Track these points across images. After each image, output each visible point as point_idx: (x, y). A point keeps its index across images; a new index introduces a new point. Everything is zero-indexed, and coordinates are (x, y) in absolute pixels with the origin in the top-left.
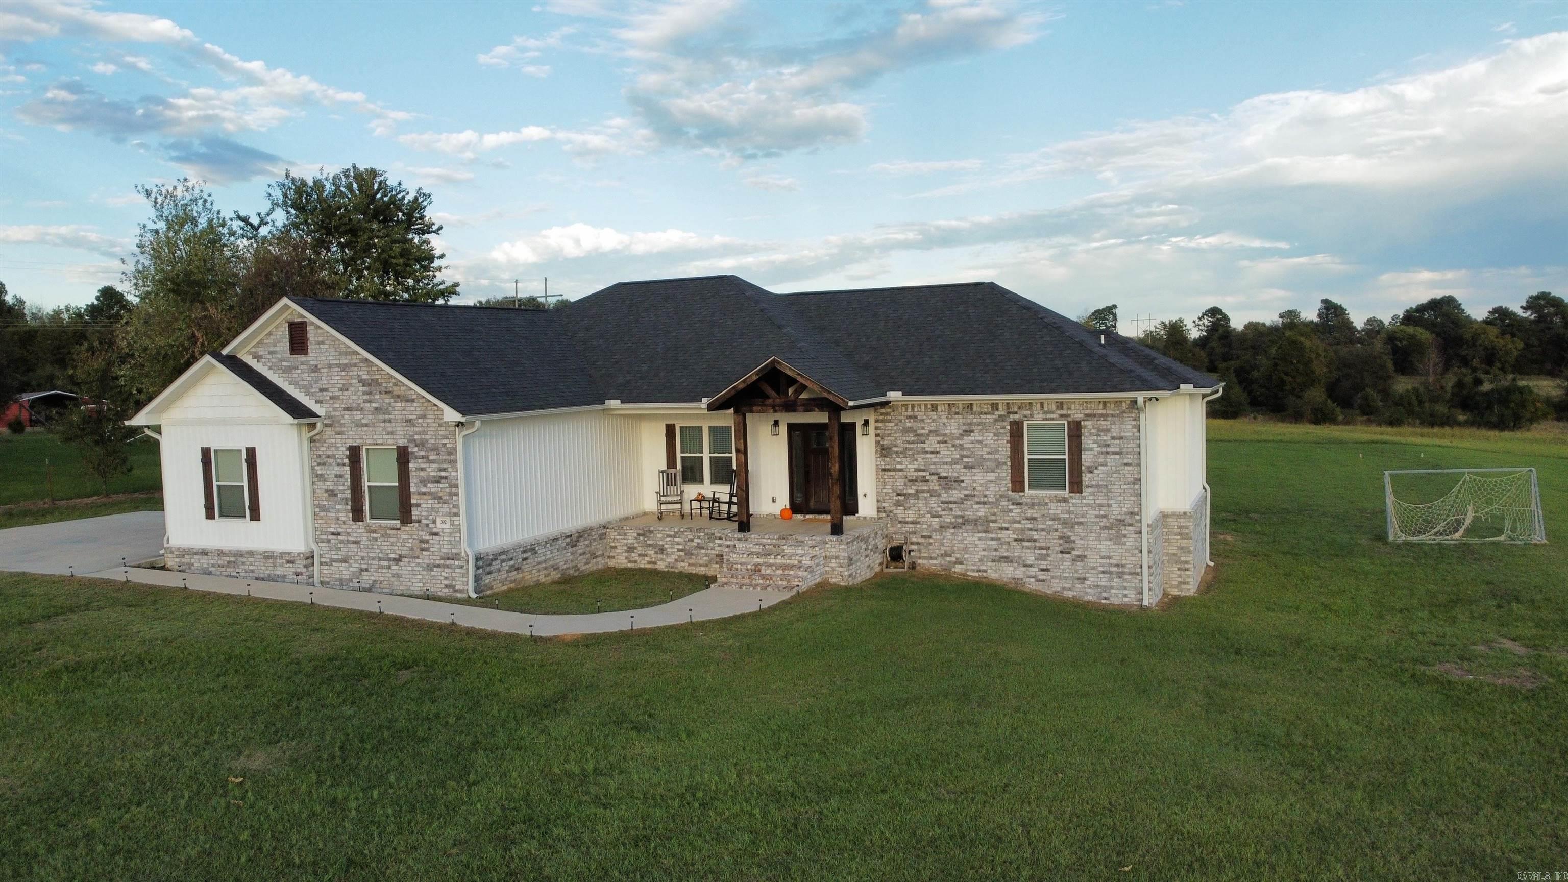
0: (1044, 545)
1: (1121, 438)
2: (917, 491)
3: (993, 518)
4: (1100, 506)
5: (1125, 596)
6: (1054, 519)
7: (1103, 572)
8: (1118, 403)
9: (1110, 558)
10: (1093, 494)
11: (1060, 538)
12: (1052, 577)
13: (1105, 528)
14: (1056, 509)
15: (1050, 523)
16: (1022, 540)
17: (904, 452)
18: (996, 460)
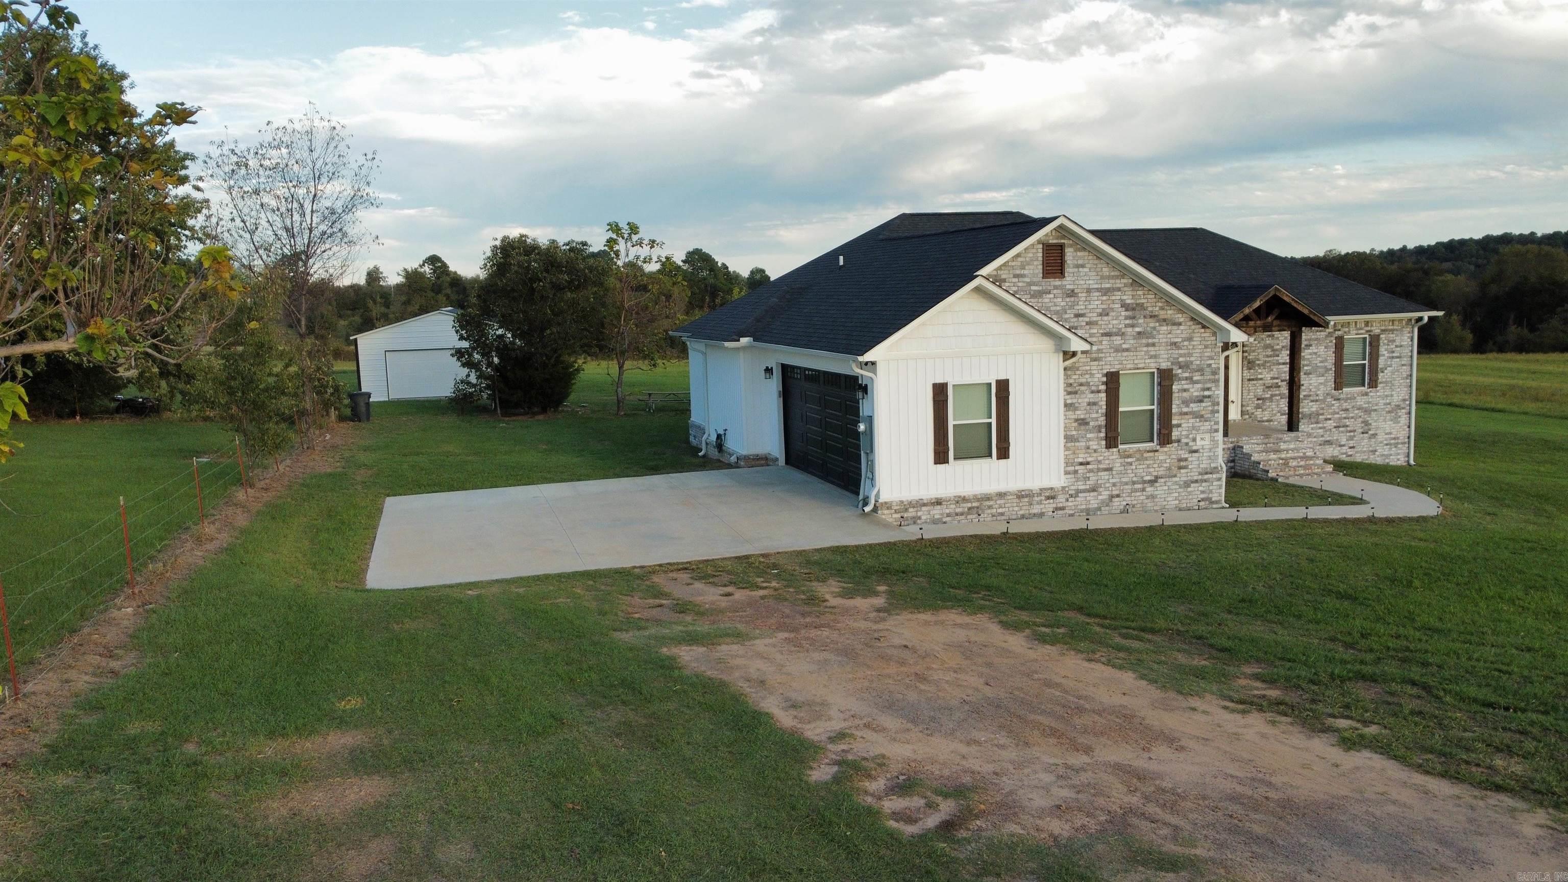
0: (1352, 429)
1: (1401, 346)
2: (1272, 396)
3: (1321, 412)
4: (1387, 396)
5: (1398, 460)
6: (1359, 409)
7: (1387, 445)
8: (1401, 320)
9: (1390, 433)
10: (1383, 388)
11: (1363, 422)
12: (1357, 452)
13: (1389, 412)
14: (1361, 401)
15: (1356, 412)
16: (1338, 427)
17: (1263, 365)
18: (1325, 367)
